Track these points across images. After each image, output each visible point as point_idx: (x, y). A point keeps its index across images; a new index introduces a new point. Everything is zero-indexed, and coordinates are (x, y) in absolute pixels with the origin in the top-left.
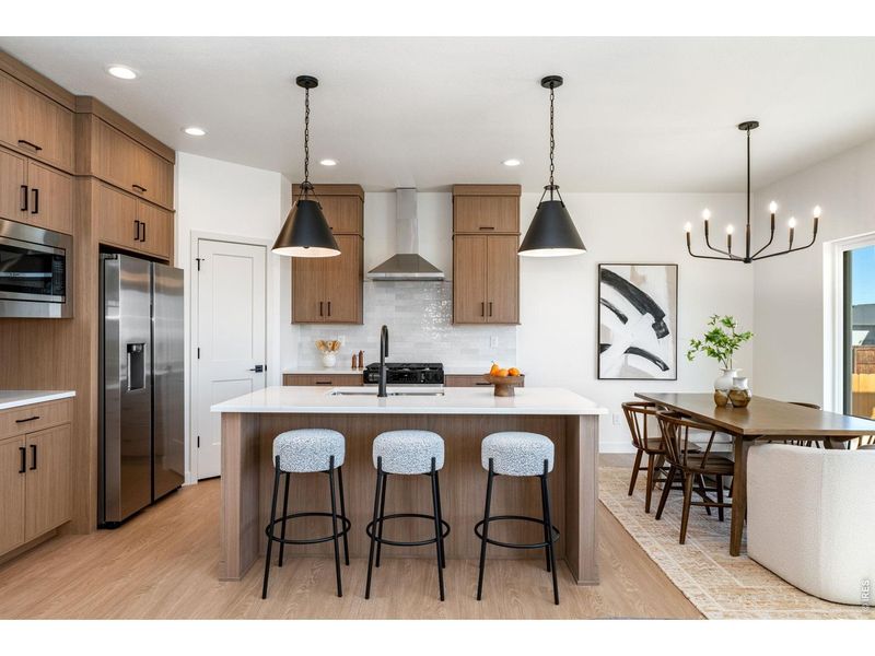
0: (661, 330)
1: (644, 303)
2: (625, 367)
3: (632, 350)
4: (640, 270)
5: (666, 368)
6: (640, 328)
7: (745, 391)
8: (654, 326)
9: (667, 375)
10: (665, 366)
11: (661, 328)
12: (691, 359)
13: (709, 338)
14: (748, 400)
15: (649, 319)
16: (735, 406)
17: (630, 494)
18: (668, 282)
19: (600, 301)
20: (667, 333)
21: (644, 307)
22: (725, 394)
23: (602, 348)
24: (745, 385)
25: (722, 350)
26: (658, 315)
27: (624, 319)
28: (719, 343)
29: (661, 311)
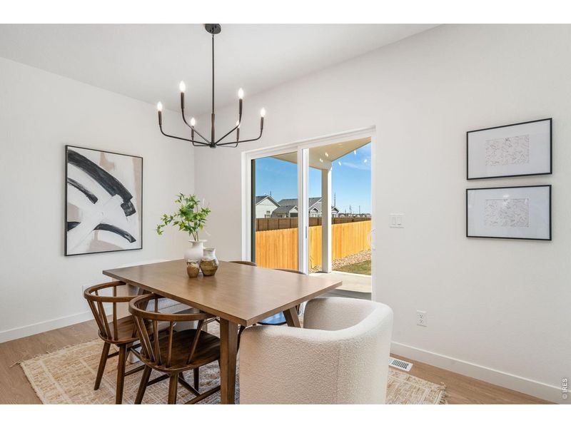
0: (128, 209)
1: (113, 186)
2: (95, 241)
3: (103, 227)
4: (109, 157)
5: (133, 240)
6: (110, 208)
7: (214, 261)
8: (122, 206)
9: (134, 245)
10: (132, 238)
11: (129, 208)
12: (160, 233)
13: (183, 213)
14: (216, 268)
15: (118, 200)
16: (205, 276)
17: (97, 387)
18: (135, 170)
19: (67, 181)
20: (134, 211)
21: (114, 190)
22: (197, 266)
23: (69, 226)
24: (213, 256)
25: (192, 224)
26: (126, 197)
27: (93, 199)
28: (191, 217)
29: (129, 194)
